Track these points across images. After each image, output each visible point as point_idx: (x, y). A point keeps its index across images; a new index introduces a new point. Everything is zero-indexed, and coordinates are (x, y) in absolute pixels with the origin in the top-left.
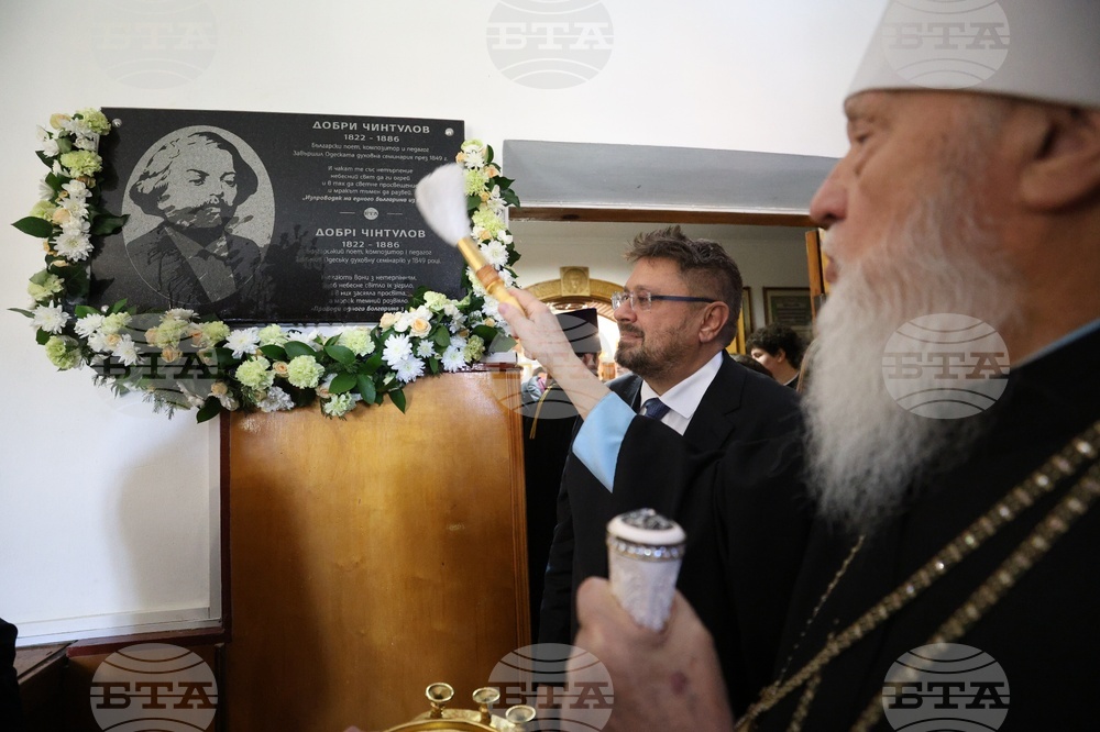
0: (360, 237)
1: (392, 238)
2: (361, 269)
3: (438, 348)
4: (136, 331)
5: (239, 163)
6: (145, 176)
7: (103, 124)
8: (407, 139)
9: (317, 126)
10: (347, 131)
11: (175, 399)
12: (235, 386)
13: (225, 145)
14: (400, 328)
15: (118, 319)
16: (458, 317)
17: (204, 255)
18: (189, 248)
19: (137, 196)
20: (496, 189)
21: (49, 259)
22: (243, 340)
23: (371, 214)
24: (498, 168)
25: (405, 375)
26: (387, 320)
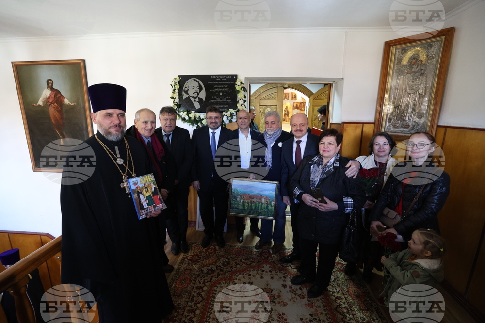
0: (219, 98)
1: (224, 98)
2: (219, 104)
3: (232, 118)
4: (188, 115)
5: (200, 85)
6: (185, 88)
7: (179, 80)
8: (227, 79)
9: (212, 77)
10: (217, 78)
11: (193, 125)
12: (202, 123)
13: (197, 81)
14: (226, 115)
15: (186, 113)
16: (235, 113)
17: (195, 101)
18: (193, 100)
19: (185, 91)
20: (242, 89)
21: (174, 102)
22: (202, 115)
23: (221, 94)
24: (243, 84)
25: (226, 123)
26: (224, 113)
